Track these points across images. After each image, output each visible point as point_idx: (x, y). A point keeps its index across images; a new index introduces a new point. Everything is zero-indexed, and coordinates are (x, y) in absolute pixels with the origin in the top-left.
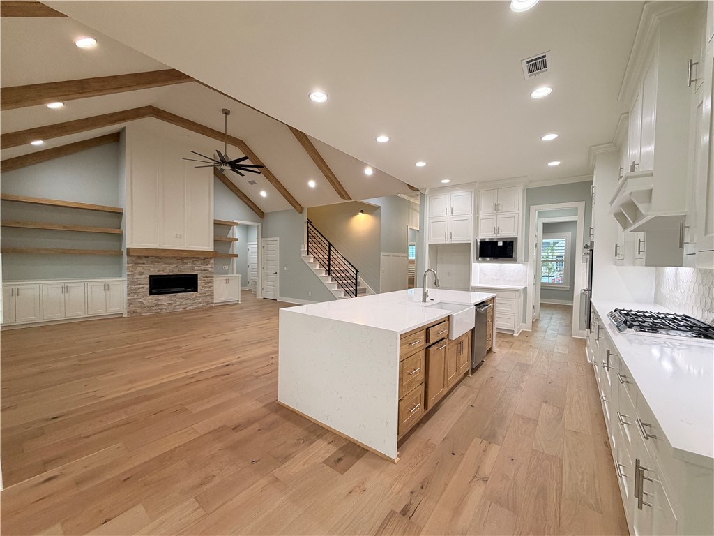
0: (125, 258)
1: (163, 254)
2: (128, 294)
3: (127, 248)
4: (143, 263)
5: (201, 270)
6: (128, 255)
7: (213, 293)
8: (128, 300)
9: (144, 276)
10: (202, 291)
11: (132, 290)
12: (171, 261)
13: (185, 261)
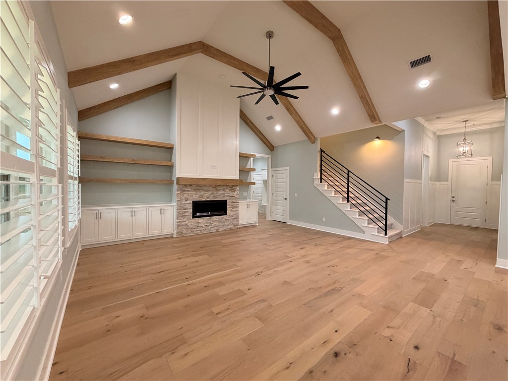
0: (175, 186)
1: (203, 183)
2: (177, 218)
3: (177, 178)
4: (189, 191)
5: (230, 196)
6: (178, 183)
7: (238, 216)
8: (177, 222)
9: (188, 202)
10: (231, 214)
11: (180, 215)
12: (208, 189)
13: (218, 188)
